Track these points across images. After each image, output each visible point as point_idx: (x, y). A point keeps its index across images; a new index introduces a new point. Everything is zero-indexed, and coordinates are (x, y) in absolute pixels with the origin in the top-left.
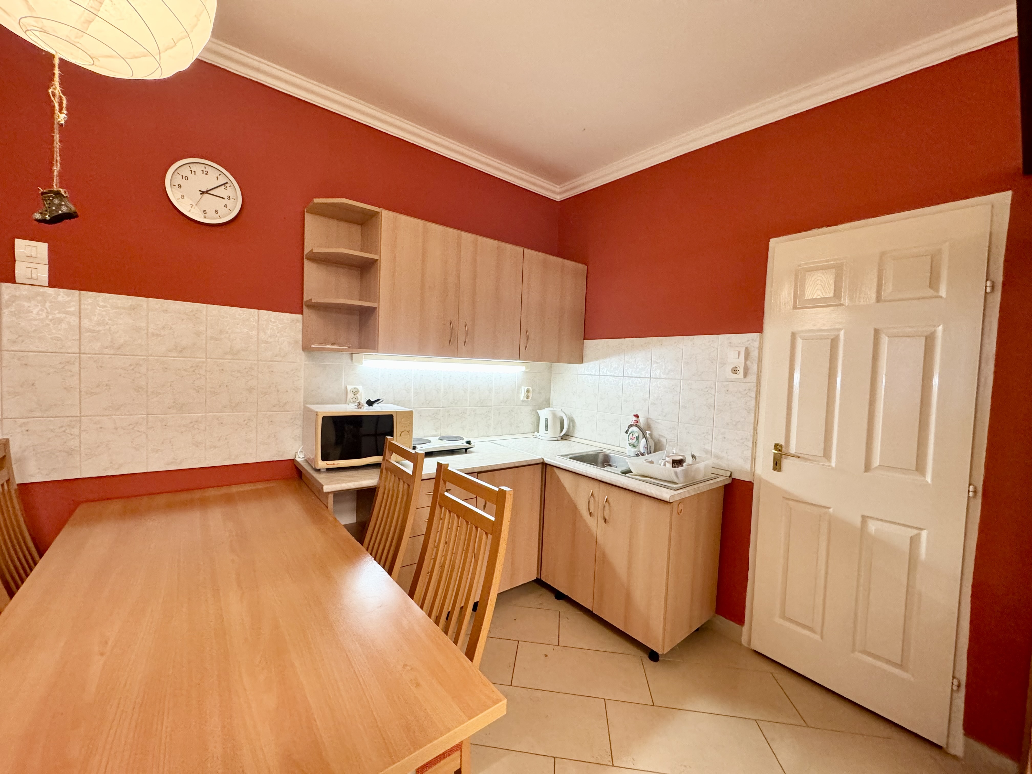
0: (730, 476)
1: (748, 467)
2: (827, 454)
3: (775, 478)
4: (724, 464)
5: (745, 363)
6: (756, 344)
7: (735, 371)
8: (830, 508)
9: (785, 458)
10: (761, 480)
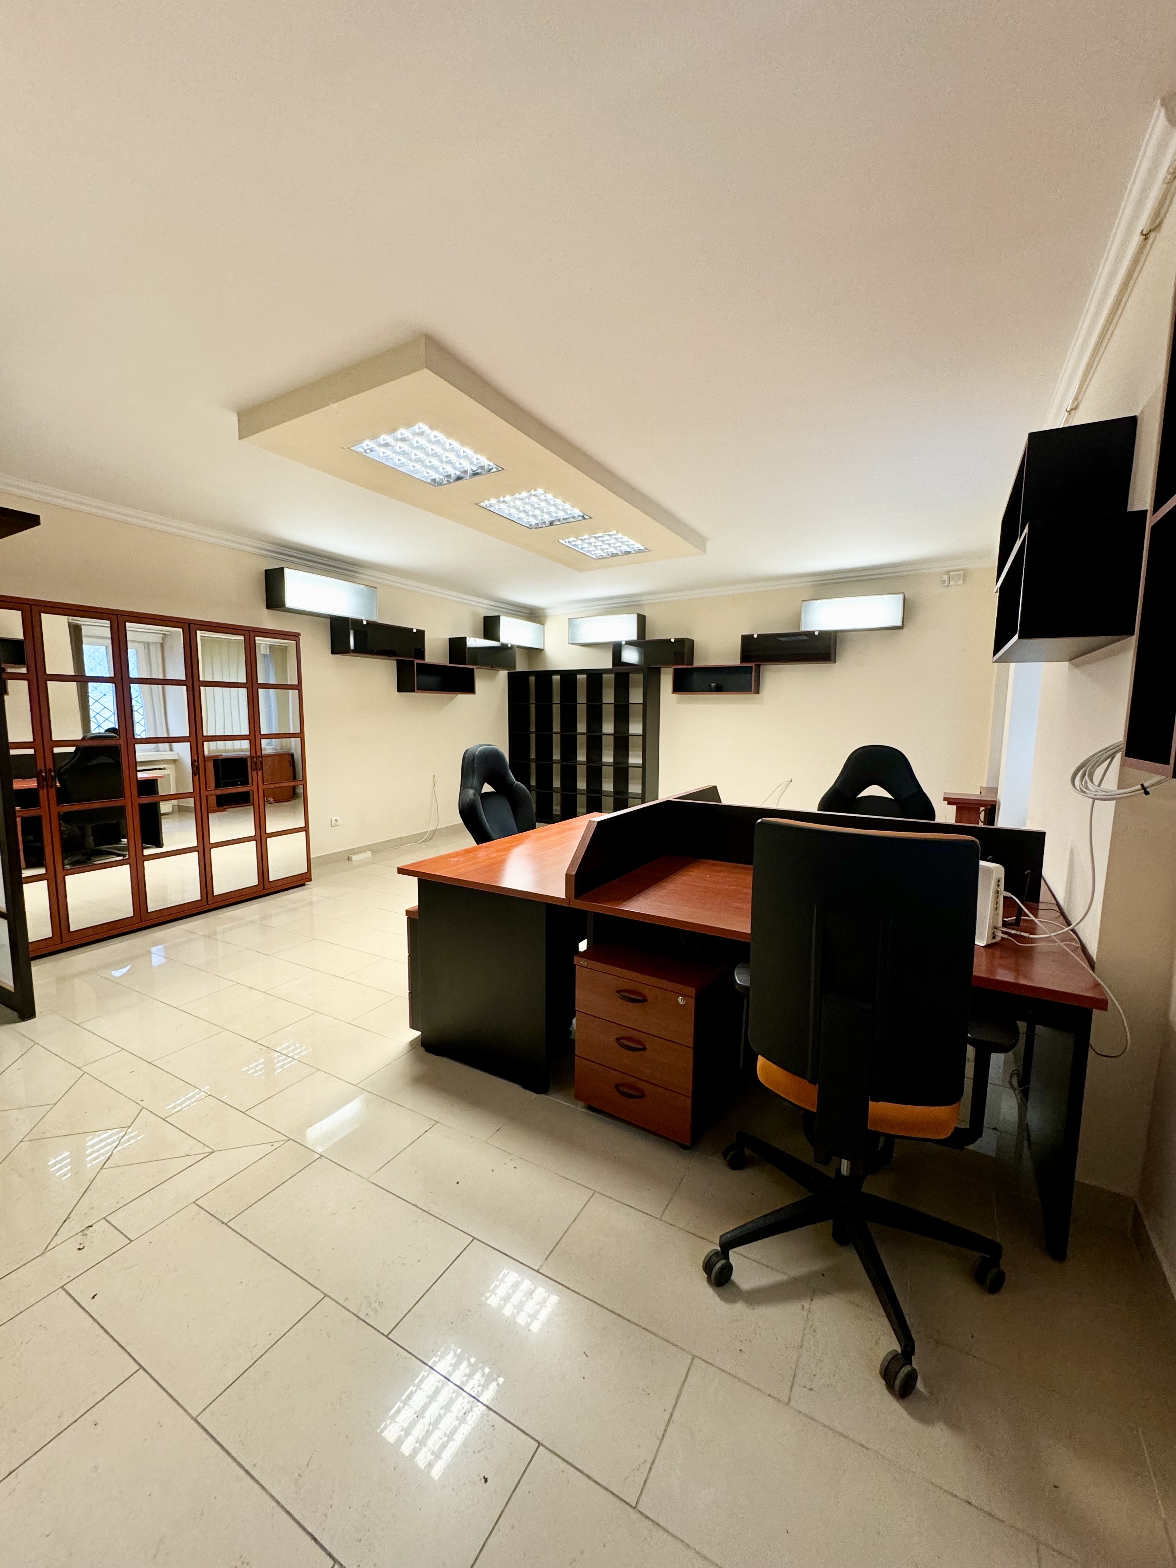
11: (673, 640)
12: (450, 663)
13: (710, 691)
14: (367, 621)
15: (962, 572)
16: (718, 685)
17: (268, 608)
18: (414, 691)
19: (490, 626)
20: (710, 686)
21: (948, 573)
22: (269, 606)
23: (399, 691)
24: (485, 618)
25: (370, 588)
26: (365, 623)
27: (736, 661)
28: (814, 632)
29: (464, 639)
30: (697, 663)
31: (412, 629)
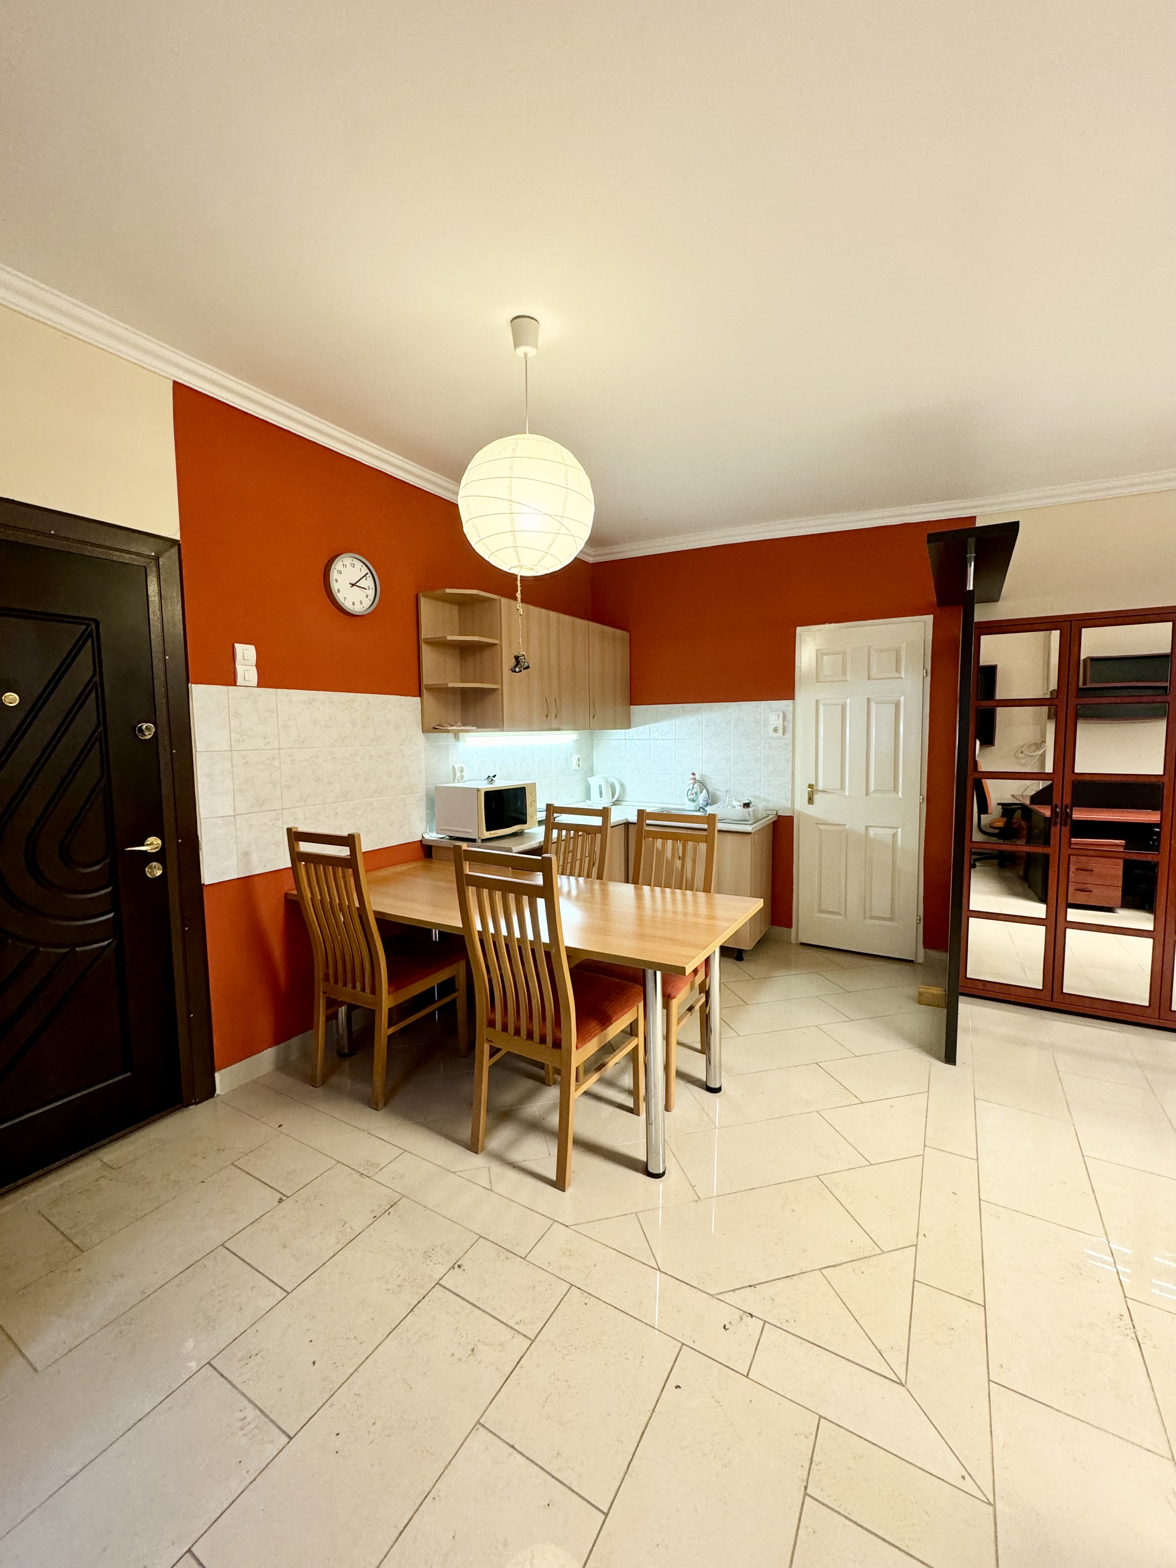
0: (776, 814)
1: (789, 805)
2: (842, 787)
3: (810, 810)
4: (771, 806)
5: (783, 724)
6: (791, 709)
7: (776, 730)
8: (845, 825)
9: (816, 794)
10: (800, 814)
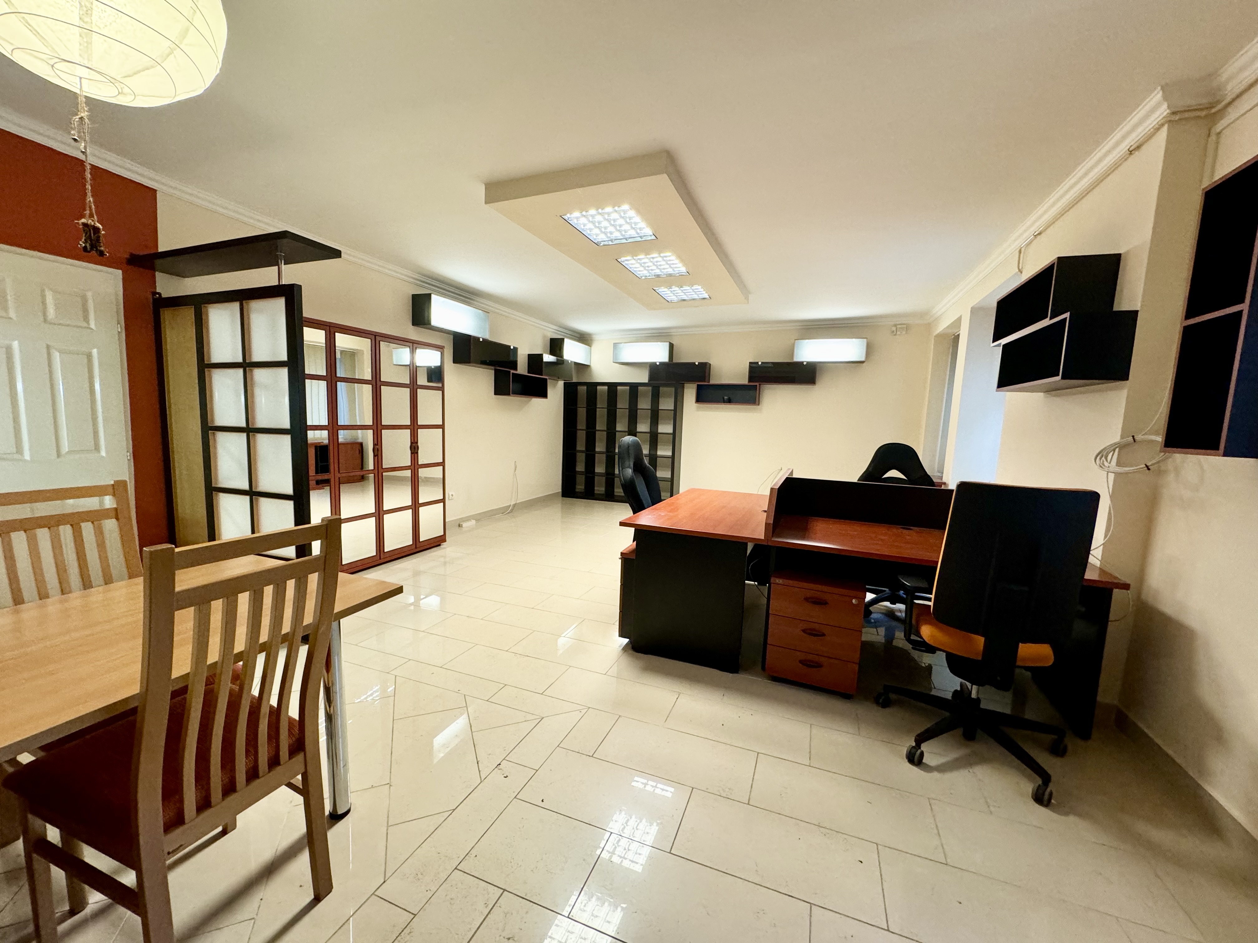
11: (697, 363)
12: (528, 373)
13: (724, 402)
14: (483, 339)
15: (905, 326)
16: (729, 398)
17: (413, 324)
18: (508, 394)
19: (556, 346)
20: (723, 398)
21: (895, 325)
22: (414, 324)
23: (496, 393)
24: (551, 339)
25: (485, 312)
26: (481, 340)
27: (745, 381)
28: (803, 362)
29: (540, 356)
30: (712, 382)
31: (510, 346)
